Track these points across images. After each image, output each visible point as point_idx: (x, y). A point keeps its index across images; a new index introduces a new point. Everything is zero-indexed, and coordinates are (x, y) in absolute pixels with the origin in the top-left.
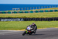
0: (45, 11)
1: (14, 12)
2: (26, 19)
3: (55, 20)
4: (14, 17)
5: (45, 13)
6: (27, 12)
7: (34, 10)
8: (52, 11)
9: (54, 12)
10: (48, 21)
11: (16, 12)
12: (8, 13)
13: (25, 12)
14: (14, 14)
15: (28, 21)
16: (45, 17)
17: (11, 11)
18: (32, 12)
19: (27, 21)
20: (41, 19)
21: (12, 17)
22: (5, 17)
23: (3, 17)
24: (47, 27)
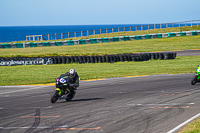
0: (102, 40)
1: (31, 45)
2: (57, 60)
3: (124, 60)
4: (30, 55)
5: (100, 44)
6: (61, 44)
7: (75, 39)
8: (117, 40)
9: (123, 42)
10: (109, 61)
11: (36, 45)
12: (17, 46)
13: (56, 44)
14: (29, 48)
15: (63, 65)
16: (101, 53)
17: (24, 43)
18: (72, 43)
19: (61, 63)
20: (93, 57)
21: (26, 55)
22: (10, 55)
23: (4, 55)
24: (107, 77)
